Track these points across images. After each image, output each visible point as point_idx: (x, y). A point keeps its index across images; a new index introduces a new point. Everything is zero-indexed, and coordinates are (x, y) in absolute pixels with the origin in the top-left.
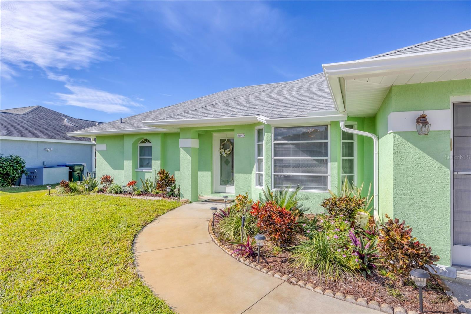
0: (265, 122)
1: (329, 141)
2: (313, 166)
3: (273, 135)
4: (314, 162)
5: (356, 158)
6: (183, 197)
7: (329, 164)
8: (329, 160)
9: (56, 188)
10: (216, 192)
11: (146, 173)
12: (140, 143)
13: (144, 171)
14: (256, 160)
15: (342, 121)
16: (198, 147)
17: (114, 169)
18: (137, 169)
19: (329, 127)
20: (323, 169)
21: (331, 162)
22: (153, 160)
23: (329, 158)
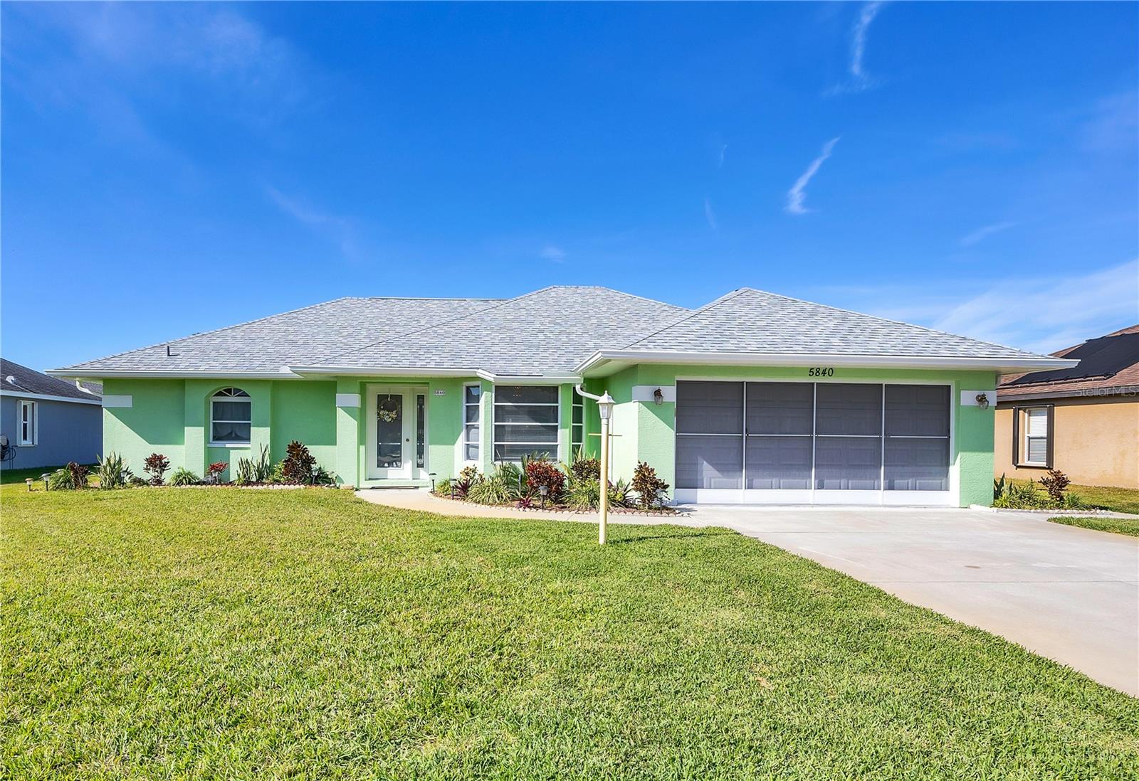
0: (493, 379)
1: (559, 404)
2: (541, 433)
3: (493, 394)
4: (542, 429)
5: (584, 425)
6: (343, 483)
7: (559, 430)
8: (559, 427)
9: (26, 482)
10: (370, 479)
11: (231, 451)
12: (215, 395)
13: (228, 446)
14: (464, 427)
15: (578, 384)
16: (360, 406)
17: (150, 444)
18: (209, 443)
19: (560, 389)
20: (552, 437)
21: (561, 428)
22: (254, 426)
23: (559, 424)
